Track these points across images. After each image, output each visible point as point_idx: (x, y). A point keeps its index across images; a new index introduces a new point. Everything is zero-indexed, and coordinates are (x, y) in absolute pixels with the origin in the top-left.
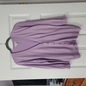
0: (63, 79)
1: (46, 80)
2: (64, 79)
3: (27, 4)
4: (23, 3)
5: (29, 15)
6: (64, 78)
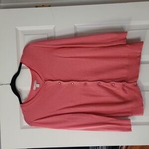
3: (49, 6)
4: (43, 6)
5: (55, 27)
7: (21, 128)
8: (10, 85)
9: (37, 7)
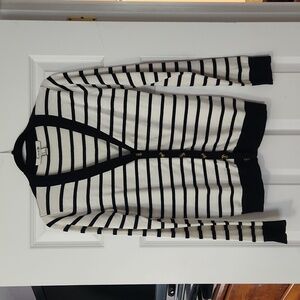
0: (212, 285)
1: (153, 287)
2: (218, 285)
3: (94, 20)
4: (82, 19)
6: (215, 283)
7: (31, 247)
8: (13, 152)
9: (70, 20)
